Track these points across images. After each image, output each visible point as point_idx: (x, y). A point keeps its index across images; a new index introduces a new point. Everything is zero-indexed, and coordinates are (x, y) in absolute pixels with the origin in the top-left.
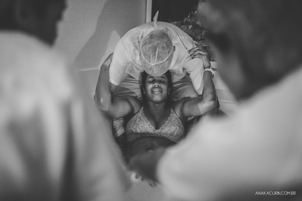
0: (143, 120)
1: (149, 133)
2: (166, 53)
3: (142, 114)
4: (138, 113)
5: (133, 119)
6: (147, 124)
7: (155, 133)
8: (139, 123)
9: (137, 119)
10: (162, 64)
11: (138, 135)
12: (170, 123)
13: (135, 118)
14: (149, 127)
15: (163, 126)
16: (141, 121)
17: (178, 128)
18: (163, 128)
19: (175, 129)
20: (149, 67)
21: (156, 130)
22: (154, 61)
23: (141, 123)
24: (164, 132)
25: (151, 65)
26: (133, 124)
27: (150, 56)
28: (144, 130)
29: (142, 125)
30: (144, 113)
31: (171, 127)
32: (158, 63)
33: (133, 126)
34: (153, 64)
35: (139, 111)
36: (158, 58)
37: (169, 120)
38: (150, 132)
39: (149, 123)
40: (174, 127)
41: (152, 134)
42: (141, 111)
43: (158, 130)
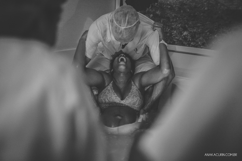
0: (111, 93)
1: (115, 103)
2: (134, 19)
3: (111, 87)
4: (108, 86)
5: (103, 91)
6: (114, 96)
7: (120, 103)
8: (108, 94)
9: (106, 91)
10: (131, 29)
11: (107, 104)
12: (133, 95)
13: (105, 90)
14: (116, 99)
15: (127, 97)
16: (109, 93)
17: (139, 98)
18: (127, 99)
19: (137, 99)
20: (120, 31)
21: (121, 101)
22: (124, 25)
23: (109, 95)
24: (128, 102)
25: (122, 28)
26: (103, 95)
27: (121, 21)
28: (111, 101)
29: (110, 97)
30: (112, 86)
31: (134, 98)
32: (128, 27)
33: (103, 97)
34: (123, 28)
35: (108, 85)
36: (128, 22)
37: (131, 92)
38: (117, 102)
39: (116, 95)
40: (136, 98)
41: (118, 104)
42: (111, 85)
43: (123, 101)
